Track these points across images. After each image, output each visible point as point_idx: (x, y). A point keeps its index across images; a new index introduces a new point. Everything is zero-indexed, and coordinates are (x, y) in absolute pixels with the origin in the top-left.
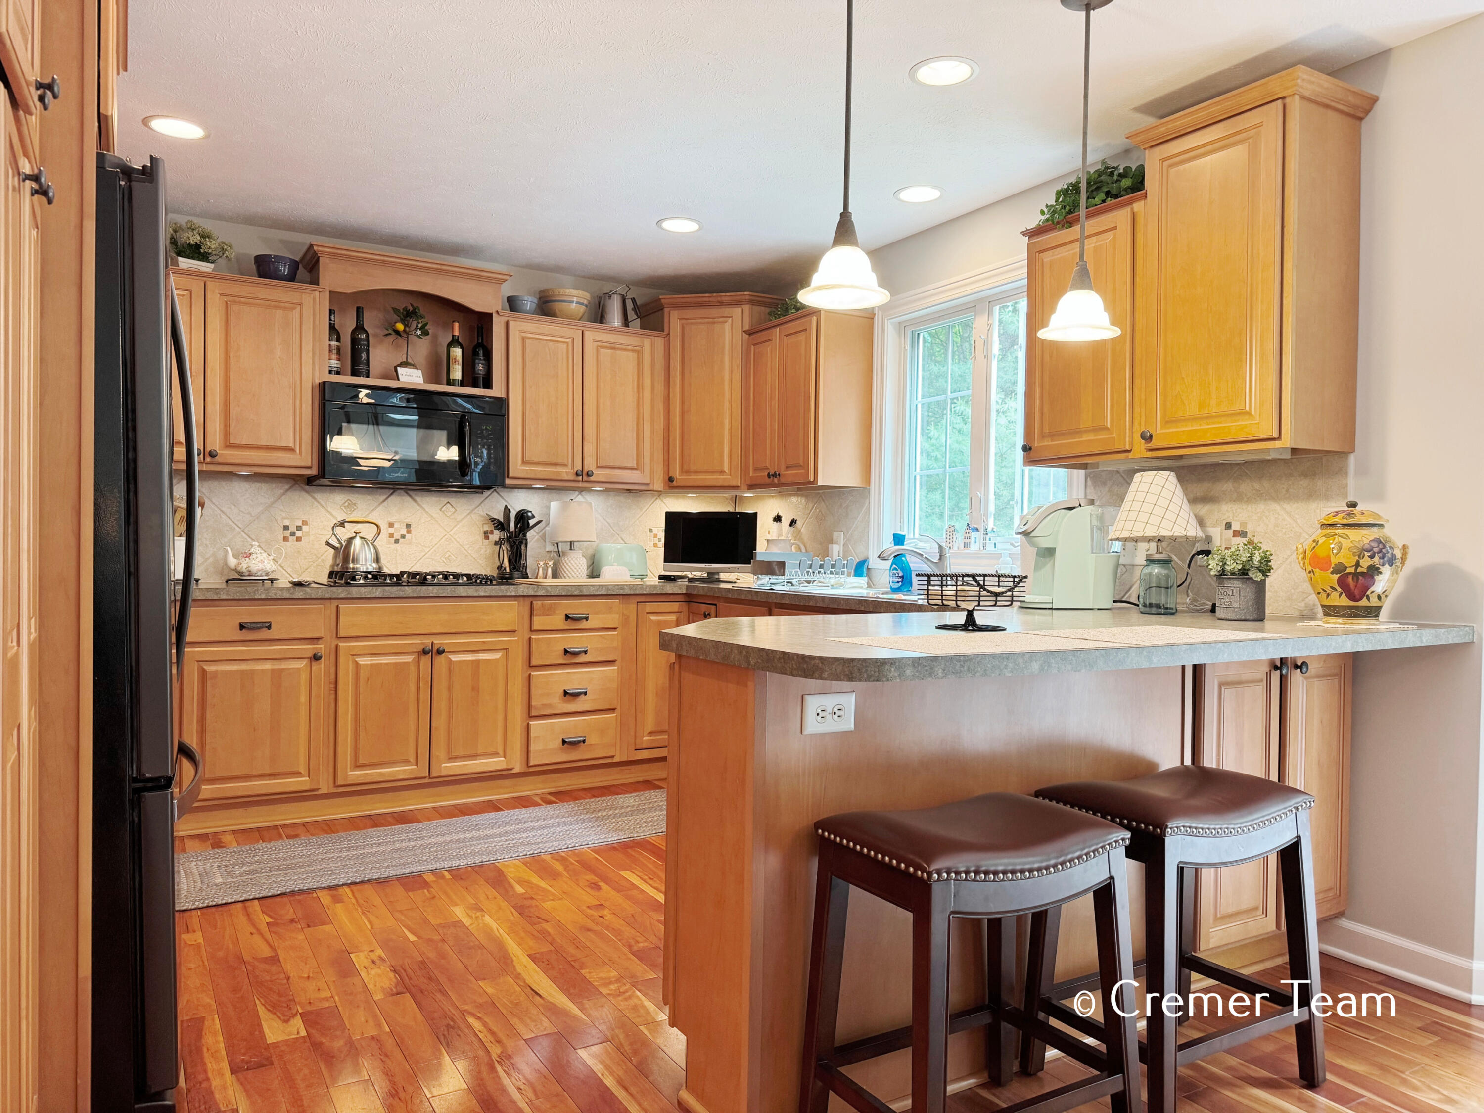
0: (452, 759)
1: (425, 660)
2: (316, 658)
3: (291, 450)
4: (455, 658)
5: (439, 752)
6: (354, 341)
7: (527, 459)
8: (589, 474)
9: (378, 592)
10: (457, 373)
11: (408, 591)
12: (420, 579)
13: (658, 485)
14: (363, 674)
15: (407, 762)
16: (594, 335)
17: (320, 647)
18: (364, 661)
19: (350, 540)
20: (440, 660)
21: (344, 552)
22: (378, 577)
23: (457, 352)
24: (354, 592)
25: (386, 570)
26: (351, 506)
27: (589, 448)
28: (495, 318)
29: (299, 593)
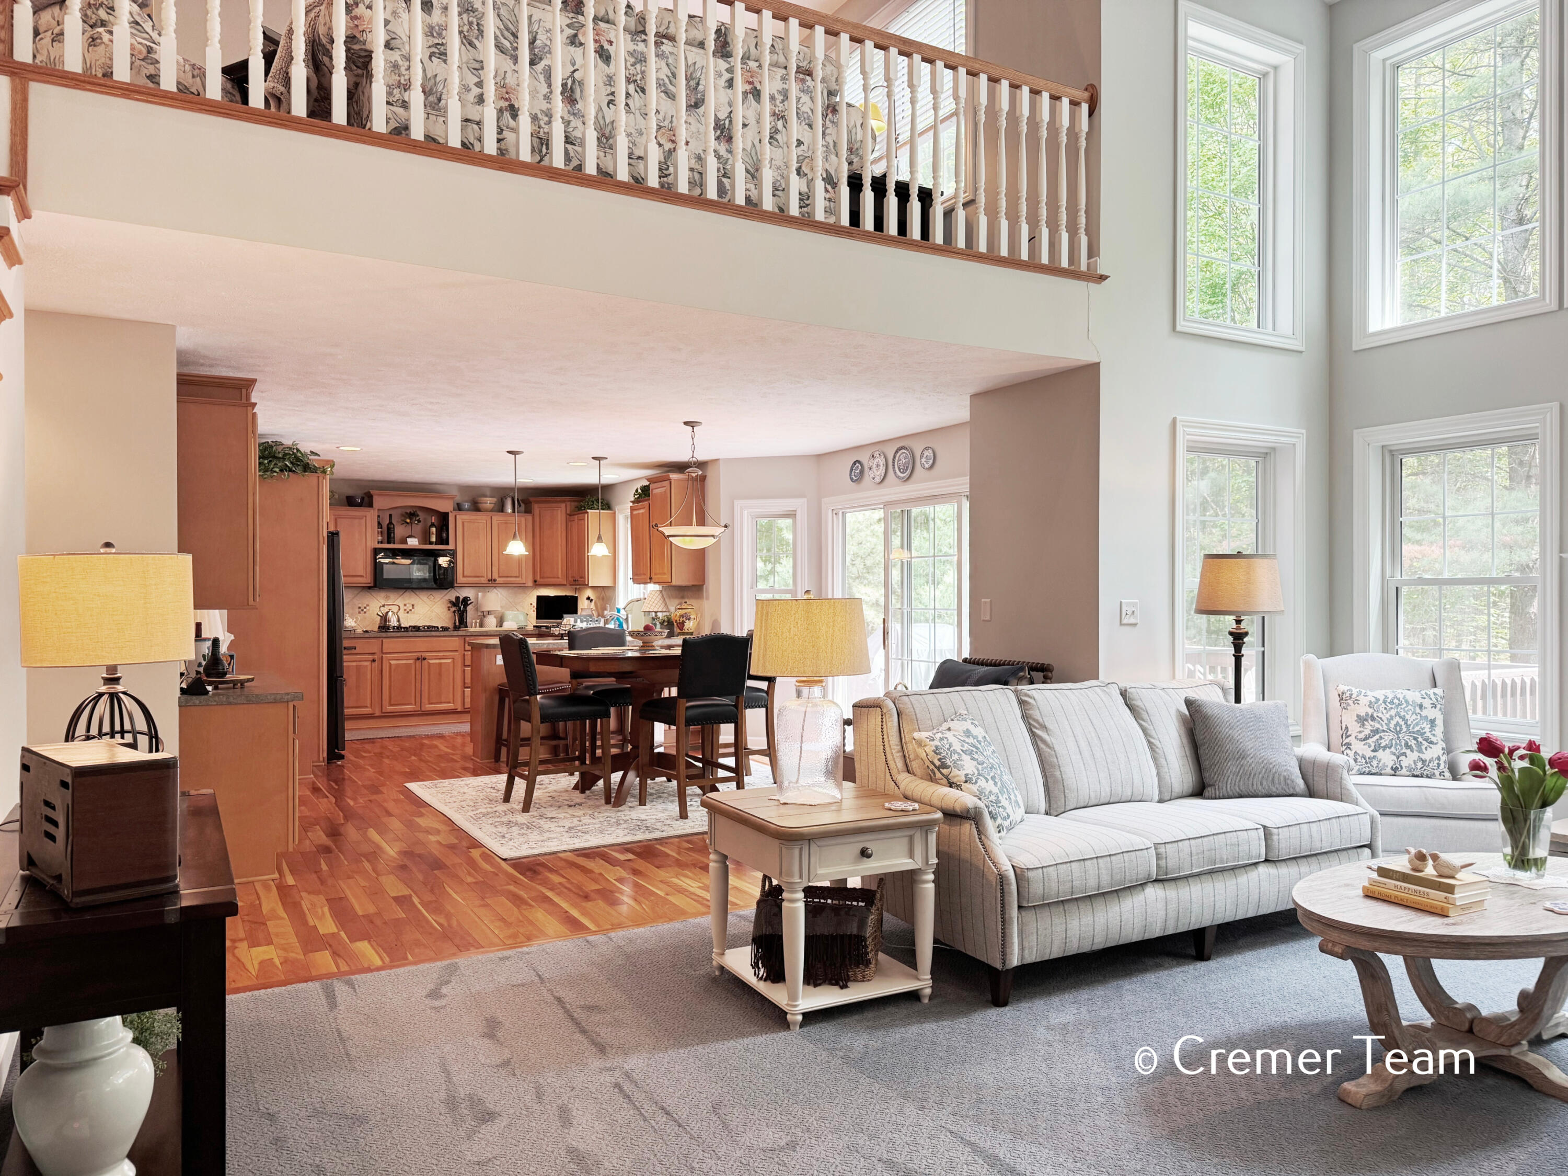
0: (430, 703)
1: (418, 662)
2: (374, 661)
3: (361, 576)
4: (431, 661)
5: (425, 700)
6: (389, 529)
7: (466, 574)
8: (495, 580)
9: (399, 634)
10: (433, 539)
11: (411, 634)
12: (417, 629)
13: (530, 584)
14: (393, 668)
15: (411, 704)
16: (497, 518)
17: (376, 657)
18: (393, 662)
19: (387, 613)
20: (425, 662)
21: (384, 618)
22: (399, 628)
23: (434, 530)
24: (389, 634)
25: (403, 625)
26: (387, 598)
27: (495, 569)
28: (450, 514)
29: (367, 635)
